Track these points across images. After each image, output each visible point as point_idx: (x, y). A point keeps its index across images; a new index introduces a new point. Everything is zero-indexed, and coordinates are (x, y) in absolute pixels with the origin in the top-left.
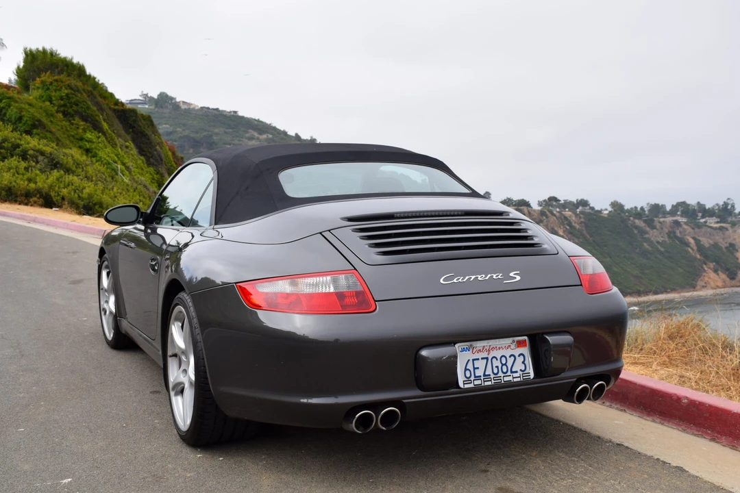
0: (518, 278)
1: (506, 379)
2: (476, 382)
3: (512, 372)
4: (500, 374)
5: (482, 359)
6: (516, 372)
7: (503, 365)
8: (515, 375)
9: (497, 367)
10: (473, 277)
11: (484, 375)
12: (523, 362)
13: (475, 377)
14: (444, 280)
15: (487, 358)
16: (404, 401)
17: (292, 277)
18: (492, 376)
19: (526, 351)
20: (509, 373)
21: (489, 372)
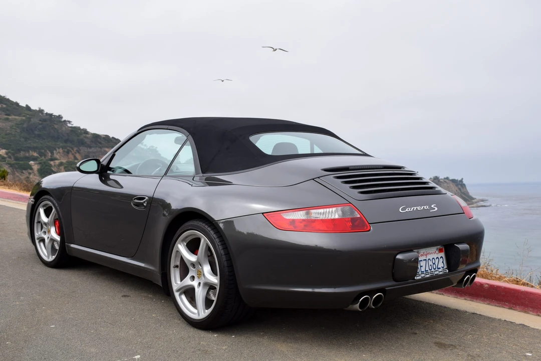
0: (436, 209)
1: (436, 273)
2: (423, 275)
3: (438, 268)
4: (433, 270)
5: (424, 260)
6: (440, 268)
7: (434, 264)
8: (440, 270)
9: (431, 265)
10: (415, 208)
11: (426, 271)
12: (443, 262)
13: (421, 272)
14: (401, 210)
15: (426, 260)
16: (387, 289)
17: (307, 209)
18: (429, 271)
19: (443, 254)
20: (437, 269)
21: (427, 269)
